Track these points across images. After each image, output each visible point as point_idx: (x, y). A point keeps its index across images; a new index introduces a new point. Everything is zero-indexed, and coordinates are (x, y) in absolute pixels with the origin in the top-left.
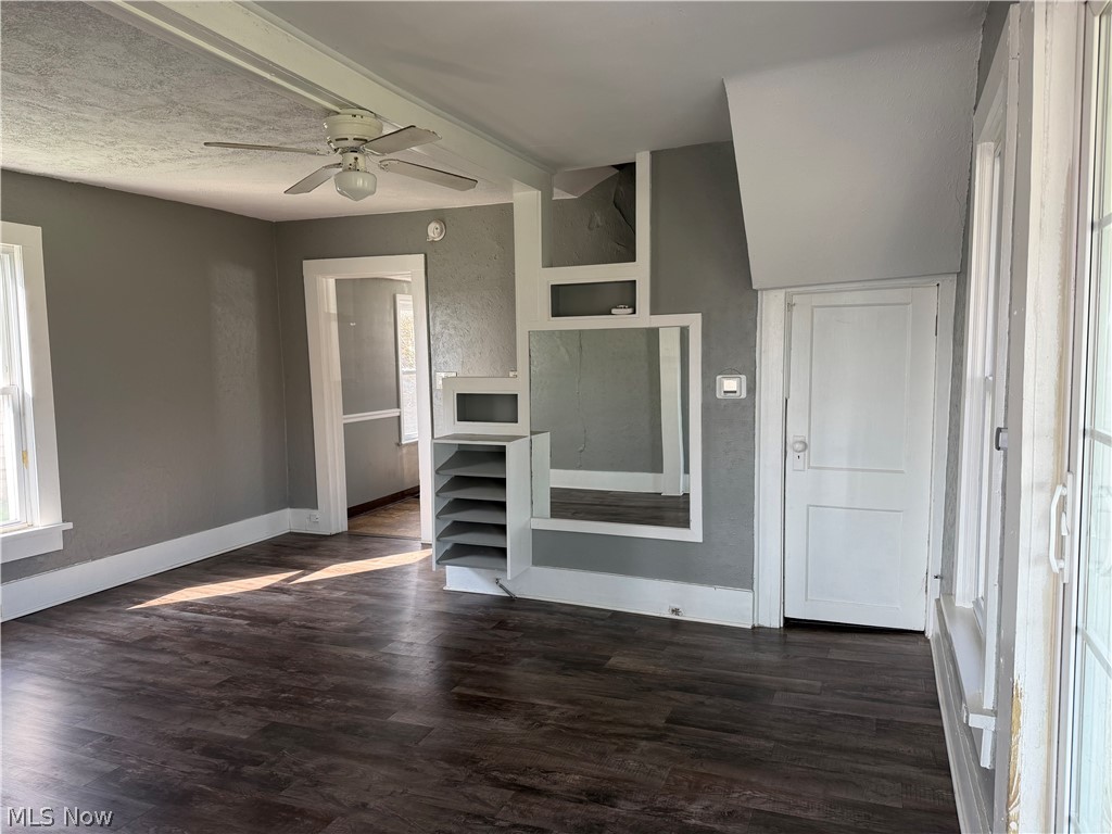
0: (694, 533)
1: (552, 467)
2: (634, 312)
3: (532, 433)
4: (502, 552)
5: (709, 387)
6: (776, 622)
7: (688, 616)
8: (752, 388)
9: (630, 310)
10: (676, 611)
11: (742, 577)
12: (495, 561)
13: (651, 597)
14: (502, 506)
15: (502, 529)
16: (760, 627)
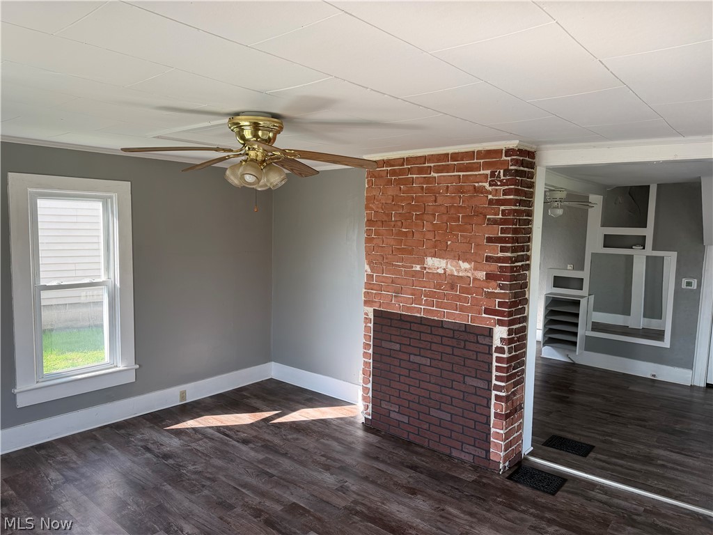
0: (666, 343)
1: (594, 311)
2: (644, 248)
3: (589, 295)
4: (575, 344)
5: (678, 283)
6: (703, 385)
7: (659, 378)
8: (699, 285)
9: (642, 247)
10: (654, 376)
11: (688, 364)
12: (572, 347)
13: (643, 369)
14: (576, 325)
15: (575, 334)
16: (694, 386)
